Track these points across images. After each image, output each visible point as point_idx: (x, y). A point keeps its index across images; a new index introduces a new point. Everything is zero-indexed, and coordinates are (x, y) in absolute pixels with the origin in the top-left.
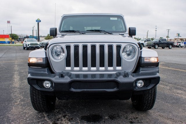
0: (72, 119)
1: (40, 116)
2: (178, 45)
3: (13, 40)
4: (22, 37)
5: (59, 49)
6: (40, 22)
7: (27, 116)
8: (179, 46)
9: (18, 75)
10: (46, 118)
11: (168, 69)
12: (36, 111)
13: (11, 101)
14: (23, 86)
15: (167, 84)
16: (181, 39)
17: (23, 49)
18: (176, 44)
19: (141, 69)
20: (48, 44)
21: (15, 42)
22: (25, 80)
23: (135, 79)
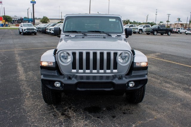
0: (76, 110)
1: (50, 108)
2: (177, 31)
3: (7, 23)
4: (16, 19)
5: (66, 55)
6: (35, 3)
7: (39, 107)
8: (179, 33)
9: (21, 66)
10: (55, 110)
11: (162, 61)
12: (46, 104)
13: (22, 94)
14: (29, 78)
15: (158, 77)
16: (182, 25)
17: (19, 33)
18: (175, 30)
19: (133, 72)
20: (57, 50)
21: (9, 25)
22: (30, 72)
23: (127, 80)
